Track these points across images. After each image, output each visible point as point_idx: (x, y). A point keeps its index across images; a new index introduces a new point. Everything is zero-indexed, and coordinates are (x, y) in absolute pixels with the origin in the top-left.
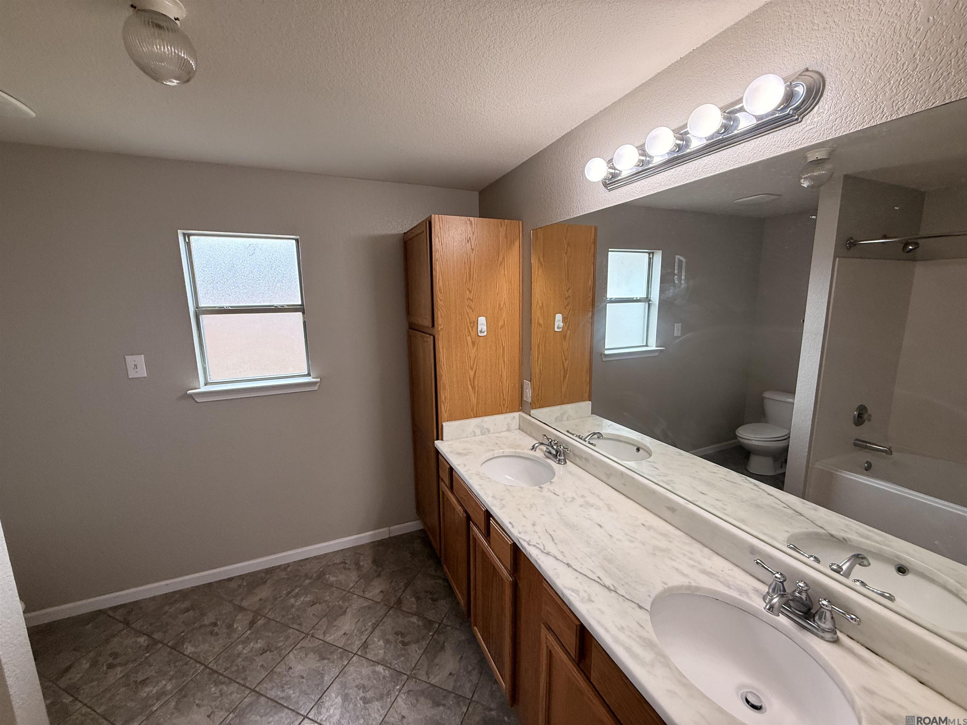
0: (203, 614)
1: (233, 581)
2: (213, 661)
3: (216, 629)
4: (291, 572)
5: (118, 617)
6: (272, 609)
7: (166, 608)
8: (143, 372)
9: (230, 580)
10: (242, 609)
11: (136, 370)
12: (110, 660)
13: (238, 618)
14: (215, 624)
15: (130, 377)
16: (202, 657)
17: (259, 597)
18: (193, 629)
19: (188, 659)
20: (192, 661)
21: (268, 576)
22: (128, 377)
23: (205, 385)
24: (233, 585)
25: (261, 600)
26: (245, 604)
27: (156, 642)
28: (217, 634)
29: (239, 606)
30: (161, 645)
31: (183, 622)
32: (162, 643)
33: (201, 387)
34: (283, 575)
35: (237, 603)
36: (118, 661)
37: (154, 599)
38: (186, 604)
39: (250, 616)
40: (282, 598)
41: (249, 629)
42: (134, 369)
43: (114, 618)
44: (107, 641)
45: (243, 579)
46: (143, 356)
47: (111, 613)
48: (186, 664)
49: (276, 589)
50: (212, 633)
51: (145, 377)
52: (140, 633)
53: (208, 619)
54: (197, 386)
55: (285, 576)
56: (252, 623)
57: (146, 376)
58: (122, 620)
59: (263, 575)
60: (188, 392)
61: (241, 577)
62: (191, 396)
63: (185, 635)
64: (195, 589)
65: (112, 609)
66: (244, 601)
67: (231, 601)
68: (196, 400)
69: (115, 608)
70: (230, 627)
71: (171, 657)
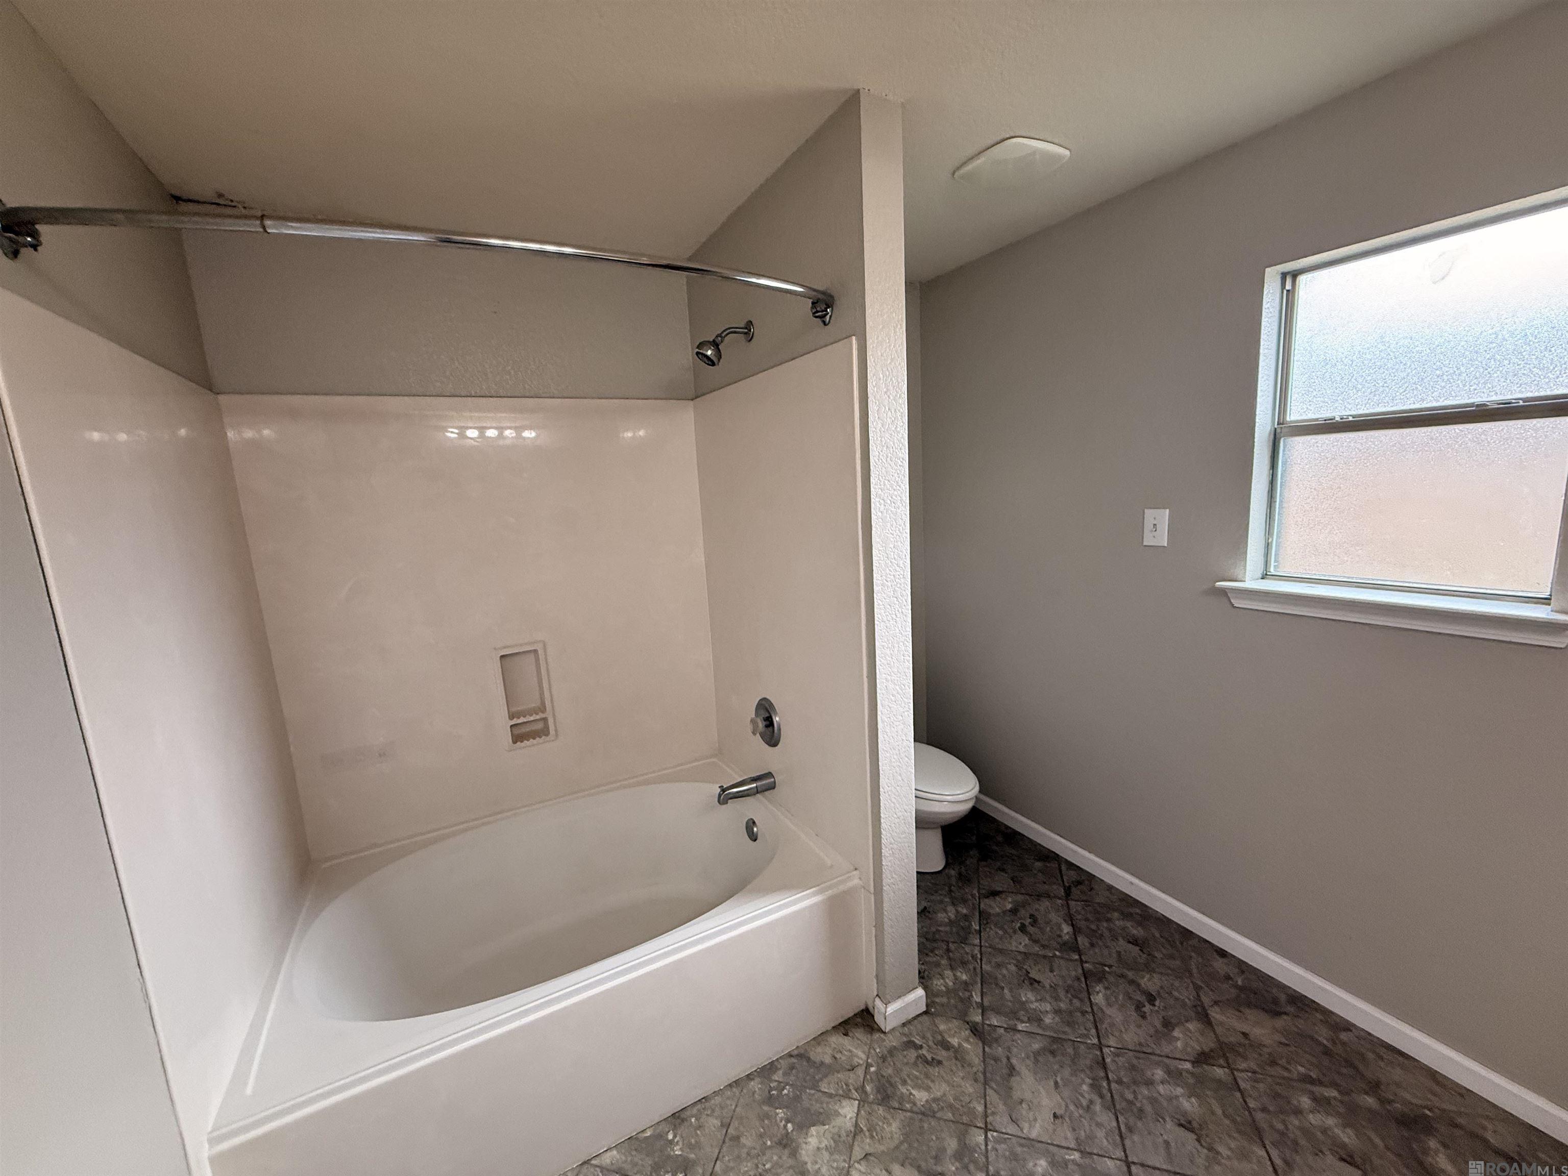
0: (1148, 968)
1: (1225, 960)
2: (1112, 1049)
3: (1147, 1008)
4: (1344, 1044)
5: (1065, 878)
6: (1254, 1072)
7: (1116, 915)
8: (1162, 539)
9: (1223, 953)
10: (1205, 1018)
11: (1155, 534)
12: (1028, 921)
13: (1190, 1026)
14: (1151, 999)
15: (1145, 543)
16: (1104, 1026)
17: (1246, 1028)
18: (1122, 976)
19: (1089, 1010)
20: (1091, 1018)
21: (1290, 1009)
22: (1143, 543)
23: (1262, 579)
24: (1219, 964)
25: (1245, 1035)
26: (1215, 1014)
27: (1077, 949)
28: (1144, 1017)
29: (1204, 1008)
30: (1077, 957)
31: (1119, 953)
32: (1080, 955)
33: (1246, 580)
34: (1323, 1035)
35: (1206, 1001)
36: (1031, 929)
37: (1110, 888)
38: (1137, 932)
39: (1208, 1043)
40: (1286, 1074)
41: (1193, 1063)
42: (1152, 531)
43: (1062, 877)
44: (1039, 897)
45: (1243, 972)
46: (1168, 510)
47: (1063, 867)
48: (1084, 1013)
49: (1287, 1045)
50: (1139, 1007)
51: (1164, 547)
52: (1070, 919)
53: (1149, 980)
54: (1240, 577)
55: (1325, 1042)
56: (1202, 1059)
57: (1166, 545)
58: (1067, 885)
59: (1283, 998)
60: (1217, 583)
61: (1243, 967)
62: (1224, 592)
63: (1108, 973)
64: (1164, 922)
65: (1067, 862)
66: (1217, 1008)
67: (1197, 988)
68: (1232, 601)
69: (1071, 866)
70: (1168, 1025)
71: (1076, 984)
